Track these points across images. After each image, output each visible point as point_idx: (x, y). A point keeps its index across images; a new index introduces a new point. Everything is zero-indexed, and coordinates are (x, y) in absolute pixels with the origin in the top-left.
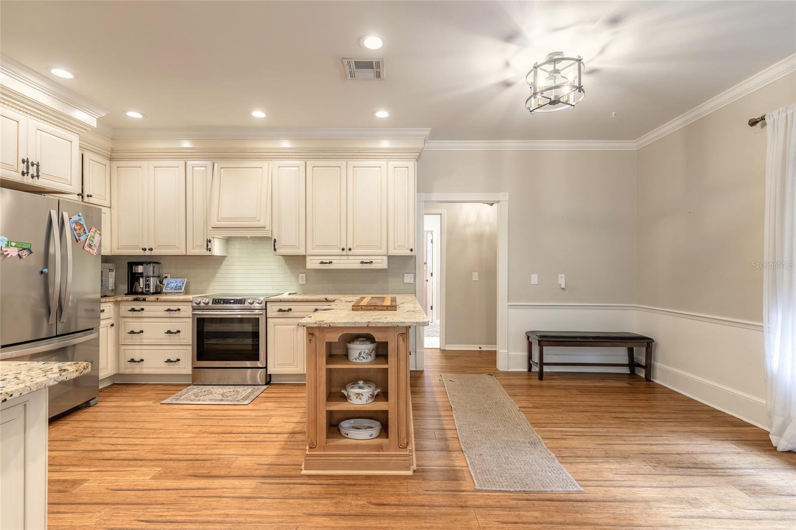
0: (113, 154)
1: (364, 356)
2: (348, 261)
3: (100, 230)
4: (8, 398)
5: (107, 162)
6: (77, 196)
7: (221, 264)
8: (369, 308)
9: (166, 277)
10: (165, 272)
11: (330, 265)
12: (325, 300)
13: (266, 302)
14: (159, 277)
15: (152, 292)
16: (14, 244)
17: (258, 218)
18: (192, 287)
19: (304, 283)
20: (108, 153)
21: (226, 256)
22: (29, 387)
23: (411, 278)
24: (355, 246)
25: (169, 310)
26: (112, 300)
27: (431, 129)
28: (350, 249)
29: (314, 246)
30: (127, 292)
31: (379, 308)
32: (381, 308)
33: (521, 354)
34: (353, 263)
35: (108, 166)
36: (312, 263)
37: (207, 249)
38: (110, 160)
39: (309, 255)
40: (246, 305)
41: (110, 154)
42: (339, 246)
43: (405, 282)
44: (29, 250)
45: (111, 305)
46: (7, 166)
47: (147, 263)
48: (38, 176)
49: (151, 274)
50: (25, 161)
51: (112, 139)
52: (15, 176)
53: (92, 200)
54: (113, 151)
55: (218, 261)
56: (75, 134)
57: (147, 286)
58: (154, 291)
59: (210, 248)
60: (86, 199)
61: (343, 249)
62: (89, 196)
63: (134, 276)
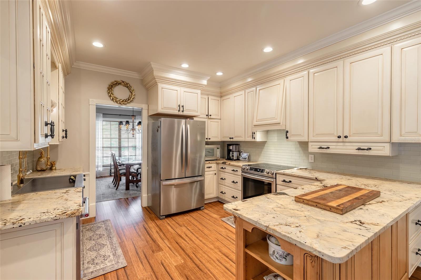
0: (221, 94)
1: (278, 256)
2: (344, 147)
4: (23, 225)
5: (219, 99)
6: (206, 116)
7: (264, 146)
8: (310, 203)
9: (242, 152)
10: (242, 149)
11: (328, 150)
12: (315, 179)
13: (276, 174)
14: (239, 151)
15: (234, 159)
17: (276, 118)
18: (252, 158)
19: (313, 161)
20: (219, 94)
21: (266, 141)
22: (35, 221)
24: (351, 134)
25: (233, 170)
26: (215, 162)
28: (346, 137)
29: (315, 135)
30: (229, 159)
31: (321, 206)
32: (324, 207)
34: (350, 149)
35: (220, 101)
36: (313, 148)
37: (253, 138)
38: (221, 98)
39: (310, 142)
40: (265, 173)
41: (220, 95)
42: (336, 134)
45: (215, 165)
46: (173, 109)
47: (233, 145)
48: (183, 111)
49: (234, 150)
50: (179, 106)
51: (220, 88)
52: (176, 112)
53: (212, 117)
54: (221, 93)
55: (263, 144)
56: (199, 90)
57: (233, 156)
58: (236, 159)
59: (254, 137)
60: (209, 117)
61: (339, 137)
62: (210, 115)
63: (229, 151)
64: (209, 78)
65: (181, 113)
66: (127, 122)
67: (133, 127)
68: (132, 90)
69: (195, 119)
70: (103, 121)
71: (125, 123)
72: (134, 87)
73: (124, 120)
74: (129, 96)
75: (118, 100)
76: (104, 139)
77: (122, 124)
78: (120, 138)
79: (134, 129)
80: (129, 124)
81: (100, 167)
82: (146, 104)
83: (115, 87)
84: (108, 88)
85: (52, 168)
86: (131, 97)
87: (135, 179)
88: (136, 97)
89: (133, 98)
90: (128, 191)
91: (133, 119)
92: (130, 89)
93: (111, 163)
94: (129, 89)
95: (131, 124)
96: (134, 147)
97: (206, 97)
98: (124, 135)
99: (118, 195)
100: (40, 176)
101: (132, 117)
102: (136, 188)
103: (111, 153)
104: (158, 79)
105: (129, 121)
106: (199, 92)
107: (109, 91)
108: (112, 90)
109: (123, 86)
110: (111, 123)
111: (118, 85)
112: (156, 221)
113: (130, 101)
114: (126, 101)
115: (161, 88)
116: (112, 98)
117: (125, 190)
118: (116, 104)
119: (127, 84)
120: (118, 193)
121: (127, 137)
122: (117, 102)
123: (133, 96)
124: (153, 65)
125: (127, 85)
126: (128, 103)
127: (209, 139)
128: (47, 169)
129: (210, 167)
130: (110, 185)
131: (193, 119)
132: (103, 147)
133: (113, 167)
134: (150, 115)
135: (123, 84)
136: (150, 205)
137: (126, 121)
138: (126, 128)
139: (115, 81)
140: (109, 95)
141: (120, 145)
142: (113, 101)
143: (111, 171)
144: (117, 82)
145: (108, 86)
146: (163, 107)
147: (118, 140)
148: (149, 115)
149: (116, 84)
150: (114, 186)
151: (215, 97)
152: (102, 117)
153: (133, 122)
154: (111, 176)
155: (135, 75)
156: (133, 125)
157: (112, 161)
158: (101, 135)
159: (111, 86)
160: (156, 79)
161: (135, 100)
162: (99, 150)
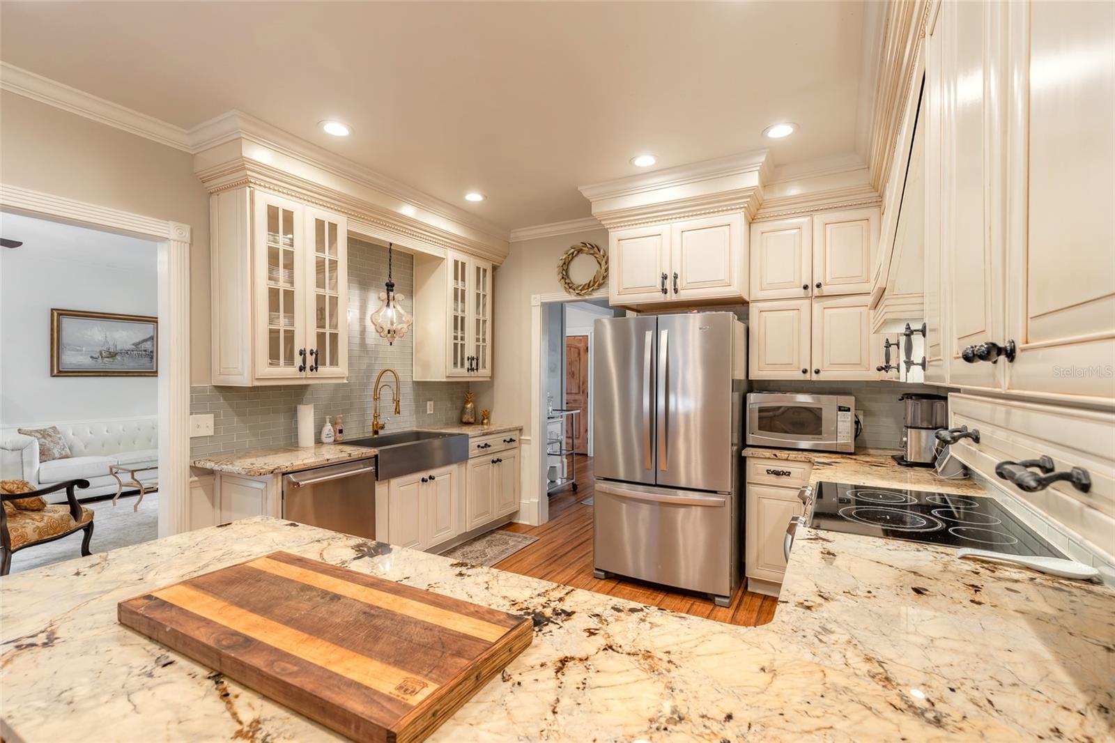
0: (879, 192)
5: (871, 212)
26: (803, 459)
38: (880, 206)
45: (806, 467)
46: (649, 289)
48: (677, 291)
50: (663, 277)
52: (659, 297)
53: (826, 290)
54: (875, 188)
56: (738, 211)
60: (817, 290)
62: (819, 286)
64: (763, 159)
65: (671, 297)
74: (596, 272)
83: (571, 261)
85: (484, 421)
86: (599, 274)
92: (599, 258)
94: (596, 258)
97: (805, 222)
100: (441, 429)
104: (605, 219)
109: (586, 254)
111: (577, 254)
114: (589, 287)
115: (617, 240)
119: (592, 247)
122: (573, 292)
126: (593, 290)
127: (818, 372)
135: (586, 249)
139: (572, 248)
144: (575, 249)
145: (560, 261)
149: (573, 253)
151: (853, 211)
159: (563, 261)
160: (603, 223)
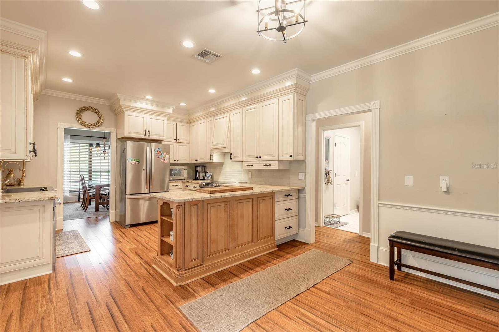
2: (259, 164)
3: (169, 153)
5: (188, 125)
6: (174, 140)
9: (208, 172)
10: (208, 170)
11: (254, 167)
14: (205, 172)
15: (200, 179)
16: (134, 160)
17: (223, 143)
20: (187, 121)
21: (224, 163)
23: (303, 176)
24: (262, 155)
25: (194, 187)
26: (181, 181)
27: (297, 68)
28: (260, 157)
29: (246, 156)
30: (195, 179)
33: (385, 249)
35: (188, 127)
36: (245, 166)
39: (244, 161)
42: (255, 155)
43: (299, 179)
44: (139, 162)
45: (181, 183)
46: (139, 133)
47: (199, 166)
48: (149, 136)
49: (200, 171)
50: (145, 131)
51: (188, 115)
52: (142, 136)
53: (180, 141)
54: (189, 120)
55: (221, 165)
56: (165, 117)
57: (199, 176)
58: (202, 179)
59: (211, 159)
60: (177, 141)
61: (257, 157)
62: (178, 140)
63: (197, 171)
64: (174, 107)
65: (147, 137)
66: (98, 145)
67: (105, 149)
68: (100, 115)
69: (163, 143)
70: (70, 143)
71: (95, 145)
72: (102, 111)
73: (94, 142)
74: (97, 120)
75: (86, 124)
76: (71, 163)
77: (93, 146)
78: (90, 161)
79: (106, 152)
80: (99, 146)
81: (67, 192)
82: (115, 128)
83: (83, 112)
84: (76, 113)
85: (20, 184)
86: (99, 121)
87: (106, 201)
88: (105, 121)
89: (101, 123)
90: (98, 212)
91: (104, 141)
92: (99, 115)
93: (79, 188)
94: (97, 114)
95: (102, 146)
96: (107, 171)
97: (175, 123)
98: (95, 158)
99: (86, 215)
101: (104, 139)
102: (107, 210)
103: (80, 176)
104: (124, 107)
105: (100, 144)
106: (165, 119)
107: (77, 116)
108: (80, 115)
109: (92, 111)
110: (80, 145)
111: (86, 110)
112: (121, 229)
113: (99, 125)
114: (94, 125)
115: (127, 115)
116: (80, 122)
117: (94, 212)
118: (84, 127)
119: (95, 109)
120: (86, 214)
121: (99, 160)
122: (85, 126)
123: (101, 121)
124: (119, 96)
125: (96, 111)
126: (96, 127)
127: (178, 161)
128: (15, 184)
129: (176, 186)
130: (78, 208)
131: (161, 143)
132: (70, 171)
133: (82, 192)
134: (119, 138)
135: (92, 110)
136: (118, 220)
137: (96, 143)
138: (96, 151)
139: (84, 107)
140: (78, 119)
141: (90, 169)
142: (82, 125)
143: (79, 196)
144: (85, 108)
145: (77, 111)
146: (129, 132)
147: (88, 163)
148: (117, 138)
149: (84, 109)
150: (83, 209)
151: (183, 124)
152: (69, 138)
153: (105, 145)
154: (79, 201)
155: (104, 102)
156: (105, 148)
157: (81, 184)
158: (68, 158)
159: (79, 112)
160: (123, 108)
161: (103, 125)
162: (66, 174)
